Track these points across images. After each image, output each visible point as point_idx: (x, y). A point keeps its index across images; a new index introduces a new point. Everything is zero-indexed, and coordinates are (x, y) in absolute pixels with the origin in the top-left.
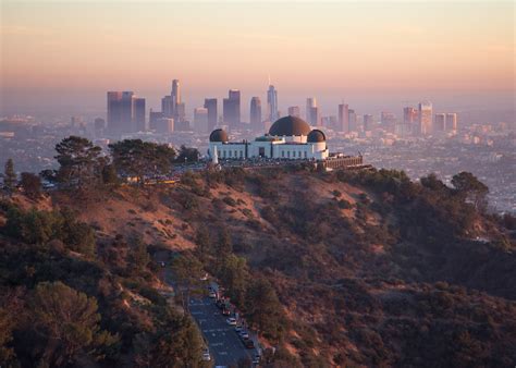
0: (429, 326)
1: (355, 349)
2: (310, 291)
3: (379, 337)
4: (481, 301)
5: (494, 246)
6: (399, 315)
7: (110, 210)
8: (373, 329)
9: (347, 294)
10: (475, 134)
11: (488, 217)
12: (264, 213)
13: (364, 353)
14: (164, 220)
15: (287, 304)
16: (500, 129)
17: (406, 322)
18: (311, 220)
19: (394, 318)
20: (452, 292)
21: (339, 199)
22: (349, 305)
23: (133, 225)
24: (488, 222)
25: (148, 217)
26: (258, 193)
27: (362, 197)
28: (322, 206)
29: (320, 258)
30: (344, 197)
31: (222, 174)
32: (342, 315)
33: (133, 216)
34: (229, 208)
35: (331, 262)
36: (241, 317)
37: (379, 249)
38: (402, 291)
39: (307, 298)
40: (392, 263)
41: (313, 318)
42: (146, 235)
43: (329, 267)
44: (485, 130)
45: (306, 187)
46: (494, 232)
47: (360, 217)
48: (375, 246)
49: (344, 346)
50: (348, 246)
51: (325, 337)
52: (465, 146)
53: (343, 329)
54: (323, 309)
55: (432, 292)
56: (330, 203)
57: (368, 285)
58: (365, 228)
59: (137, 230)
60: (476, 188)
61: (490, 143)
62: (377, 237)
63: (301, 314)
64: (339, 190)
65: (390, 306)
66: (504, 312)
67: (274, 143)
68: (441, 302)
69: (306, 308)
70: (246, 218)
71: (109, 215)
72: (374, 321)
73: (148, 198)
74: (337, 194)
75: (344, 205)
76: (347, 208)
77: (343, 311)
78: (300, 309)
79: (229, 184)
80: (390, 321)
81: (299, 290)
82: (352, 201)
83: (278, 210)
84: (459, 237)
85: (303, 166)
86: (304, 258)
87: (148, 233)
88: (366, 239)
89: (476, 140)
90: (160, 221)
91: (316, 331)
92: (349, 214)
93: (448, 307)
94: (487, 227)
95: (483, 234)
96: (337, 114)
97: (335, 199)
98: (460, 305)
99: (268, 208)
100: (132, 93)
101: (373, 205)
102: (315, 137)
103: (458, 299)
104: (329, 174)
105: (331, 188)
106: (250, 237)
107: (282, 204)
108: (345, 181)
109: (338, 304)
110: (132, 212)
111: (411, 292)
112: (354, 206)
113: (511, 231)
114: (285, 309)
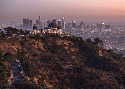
0: (77, 76)
1: (57, 81)
2: (47, 66)
3: (64, 78)
4: (91, 70)
5: (103, 57)
6: (69, 73)
7: (4, 45)
8: (63, 76)
9: (56, 67)
10: (115, 30)
11: (103, 50)
12: (44, 47)
13: (59, 82)
14: (17, 48)
15: (40, 69)
16: (122, 29)
17: (71, 74)
18: (56, 49)
19: (68, 73)
20: (84, 67)
21: (63, 44)
22: (57, 70)
23: (9, 49)
24: (103, 51)
25: (13, 47)
26: (43, 42)
27: (70, 43)
28: (59, 45)
29: (56, 58)
30: (65, 43)
31: (34, 37)
32: (54, 72)
33: (9, 46)
34: (34, 45)
35: (59, 60)
36: (23, 71)
37: (74, 57)
38: (71, 67)
39: (46, 67)
40: (76, 61)
41: (47, 73)
42: (12, 51)
43: (58, 61)
44: (118, 30)
45: (55, 40)
46: (104, 54)
47: (69, 49)
48: (72, 56)
49: (54, 80)
50: (65, 56)
51: (49, 77)
52: (112, 33)
53: (54, 76)
54: (50, 70)
55: (79, 67)
56: (61, 45)
57: (62, 65)
58: (70, 51)
59: (10, 50)
60: (100, 42)
61: (119, 33)
62: (73, 54)
63: (44, 72)
64: (64, 41)
65: (67, 70)
66: (97, 73)
67: (49, 29)
68: (80, 70)
69: (45, 70)
70: (38, 48)
71: (3, 46)
72: (63, 74)
73: (13, 42)
74: (63, 42)
75: (65, 45)
76: (65, 46)
77: (55, 71)
78: (43, 70)
79: (36, 39)
80: (67, 74)
81: (44, 65)
82: (67, 44)
83: (48, 46)
84: (94, 54)
85: (55, 35)
86: (52, 58)
87: (13, 51)
88: (70, 54)
89: (115, 32)
90: (16, 48)
91: (47, 76)
92: (66, 48)
93: (82, 71)
94: (103, 52)
95: (101, 54)
96: (80, 25)
97: (62, 44)
98: (86, 71)
99: (45, 46)
100: (29, 19)
101: (73, 45)
102: (59, 28)
103: (85, 69)
104: (61, 37)
105: (62, 41)
106: (38, 53)
107: (49, 45)
108: (66, 39)
109: (54, 69)
110: (9, 45)
111: (73, 67)
112: (67, 46)
113: (109, 53)
114: (40, 70)
